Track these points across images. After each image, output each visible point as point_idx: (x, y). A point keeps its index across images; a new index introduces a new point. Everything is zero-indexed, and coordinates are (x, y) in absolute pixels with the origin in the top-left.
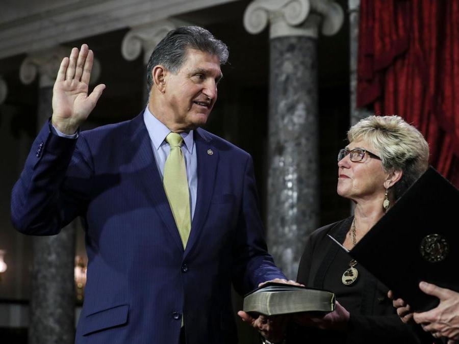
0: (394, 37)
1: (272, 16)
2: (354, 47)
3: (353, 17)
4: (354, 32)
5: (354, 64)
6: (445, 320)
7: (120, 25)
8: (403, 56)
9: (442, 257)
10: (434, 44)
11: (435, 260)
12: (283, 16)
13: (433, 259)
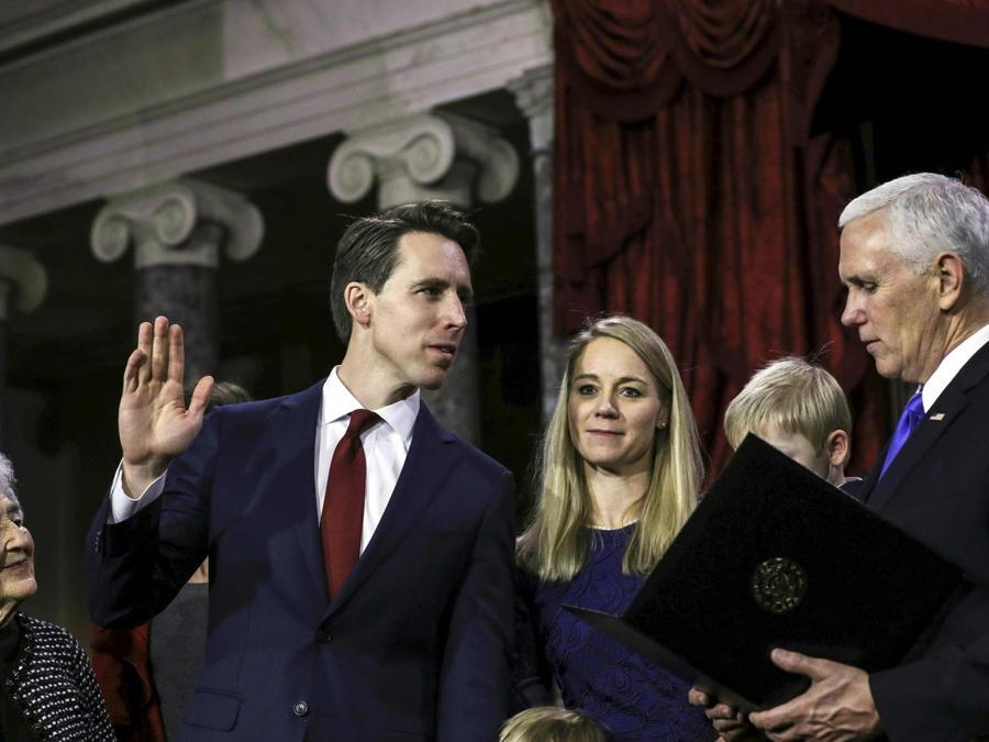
0: (624, 200)
1: (382, 169)
2: (544, 222)
3: (539, 165)
4: (544, 193)
5: (544, 256)
6: (823, 716)
7: (88, 195)
8: (639, 234)
9: (796, 599)
10: (701, 209)
11: (784, 608)
12: (403, 167)
13: (779, 606)
